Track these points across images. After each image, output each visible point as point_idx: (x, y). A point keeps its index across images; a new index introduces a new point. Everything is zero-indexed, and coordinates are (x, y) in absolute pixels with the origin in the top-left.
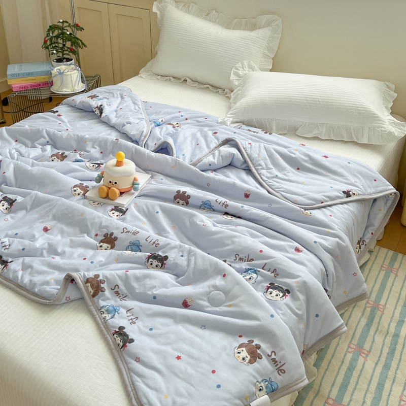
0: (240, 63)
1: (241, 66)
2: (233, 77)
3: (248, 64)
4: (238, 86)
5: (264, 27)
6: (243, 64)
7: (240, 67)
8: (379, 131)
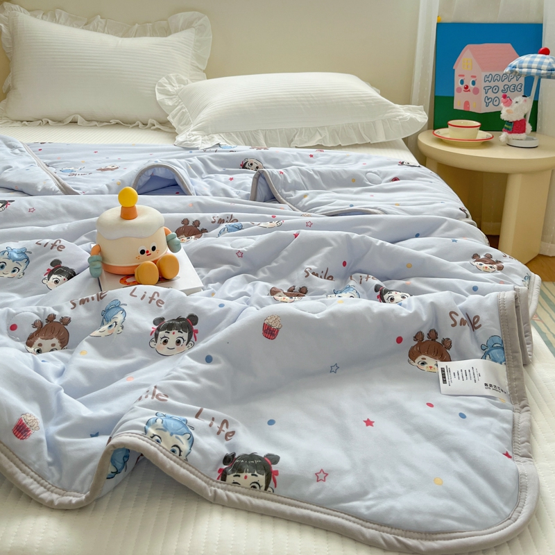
0: (164, 78)
1: (167, 81)
2: (159, 97)
3: (176, 79)
4: (174, 107)
5: (182, 29)
6: (168, 78)
7: (166, 83)
8: (397, 122)
